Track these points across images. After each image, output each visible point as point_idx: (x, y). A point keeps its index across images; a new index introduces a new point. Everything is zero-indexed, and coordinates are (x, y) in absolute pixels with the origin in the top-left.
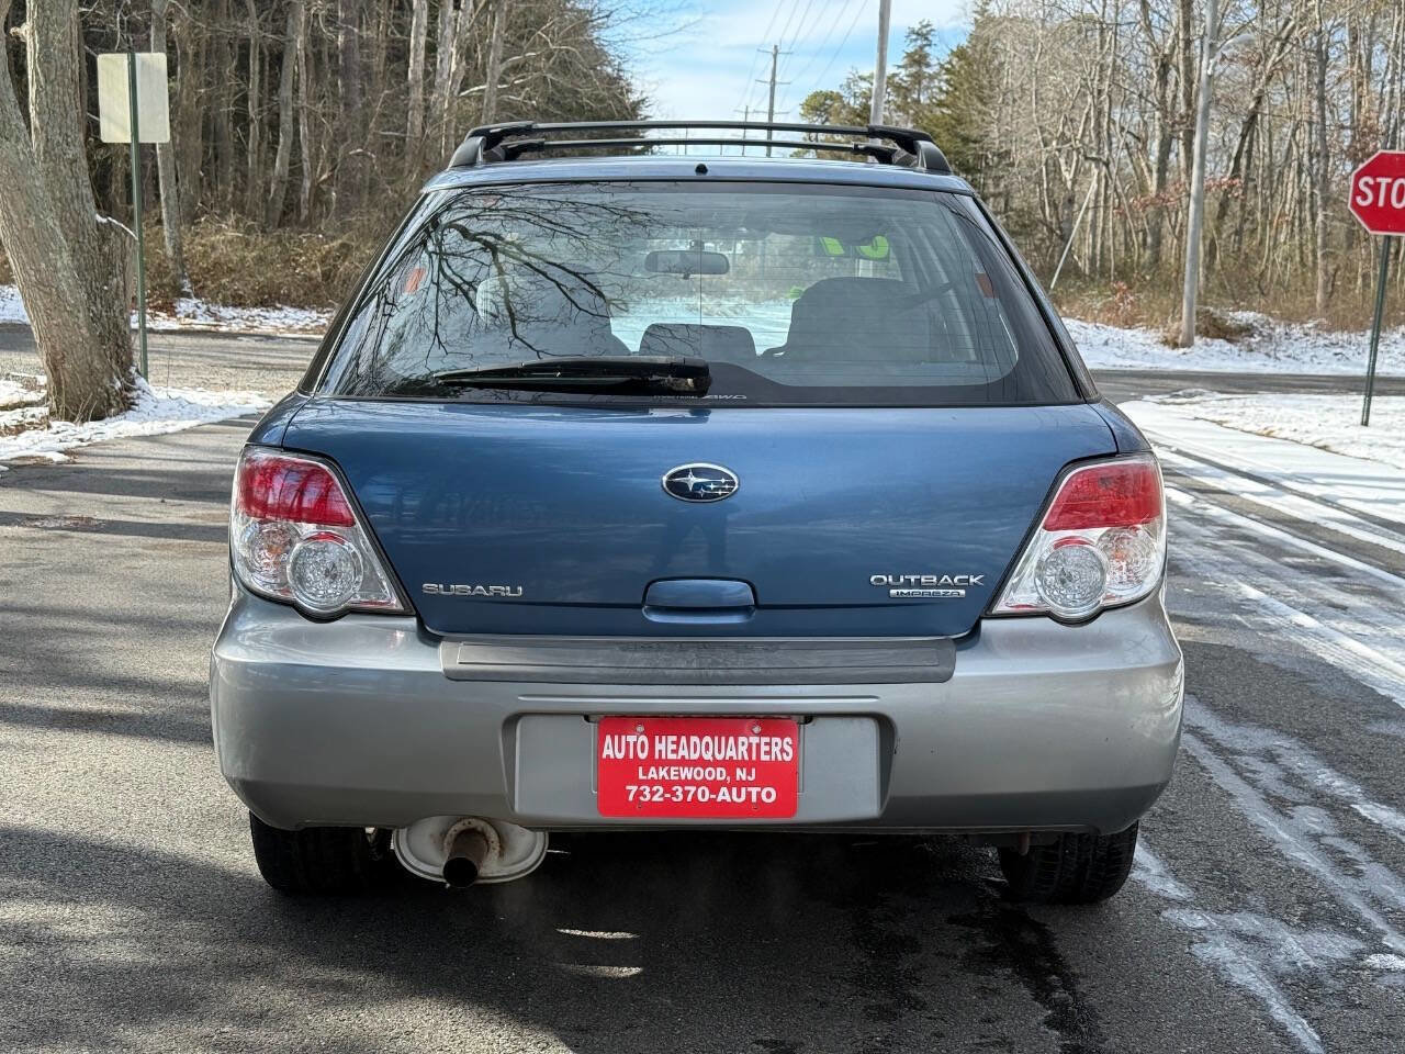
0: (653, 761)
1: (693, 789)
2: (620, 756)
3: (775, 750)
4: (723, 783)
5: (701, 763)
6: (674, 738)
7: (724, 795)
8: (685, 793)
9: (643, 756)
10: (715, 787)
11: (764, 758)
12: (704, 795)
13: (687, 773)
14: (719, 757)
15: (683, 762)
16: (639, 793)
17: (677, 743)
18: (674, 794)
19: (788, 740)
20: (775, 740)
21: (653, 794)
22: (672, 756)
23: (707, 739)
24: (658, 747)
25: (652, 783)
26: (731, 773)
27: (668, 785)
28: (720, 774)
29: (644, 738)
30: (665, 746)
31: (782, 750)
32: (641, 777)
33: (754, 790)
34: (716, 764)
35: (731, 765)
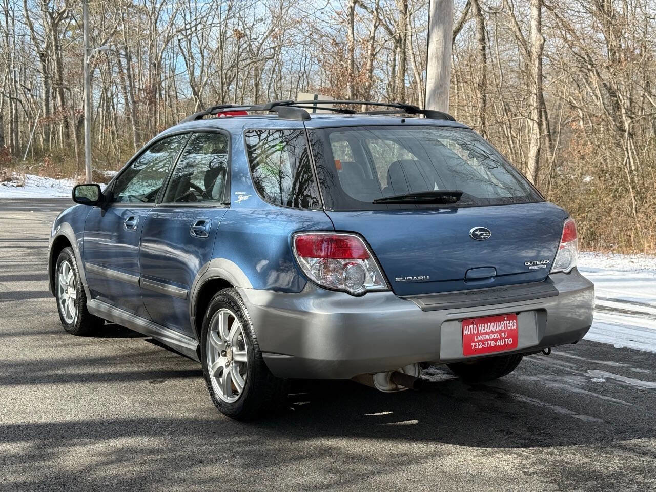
0: (479, 334)
1: (490, 342)
2: (469, 333)
3: (512, 325)
4: (498, 339)
5: (492, 332)
6: (483, 325)
7: (499, 343)
8: (488, 344)
9: (475, 332)
10: (496, 340)
11: (509, 328)
12: (493, 344)
13: (488, 337)
14: (497, 330)
15: (487, 333)
16: (475, 346)
17: (484, 326)
18: (485, 345)
19: (514, 321)
20: (511, 321)
21: (479, 345)
22: (484, 331)
23: (493, 324)
24: (480, 328)
25: (478, 342)
26: (500, 335)
27: (483, 342)
28: (497, 336)
29: (475, 326)
30: (481, 328)
31: (513, 325)
32: (476, 340)
33: (506, 340)
34: (496, 332)
35: (500, 332)
